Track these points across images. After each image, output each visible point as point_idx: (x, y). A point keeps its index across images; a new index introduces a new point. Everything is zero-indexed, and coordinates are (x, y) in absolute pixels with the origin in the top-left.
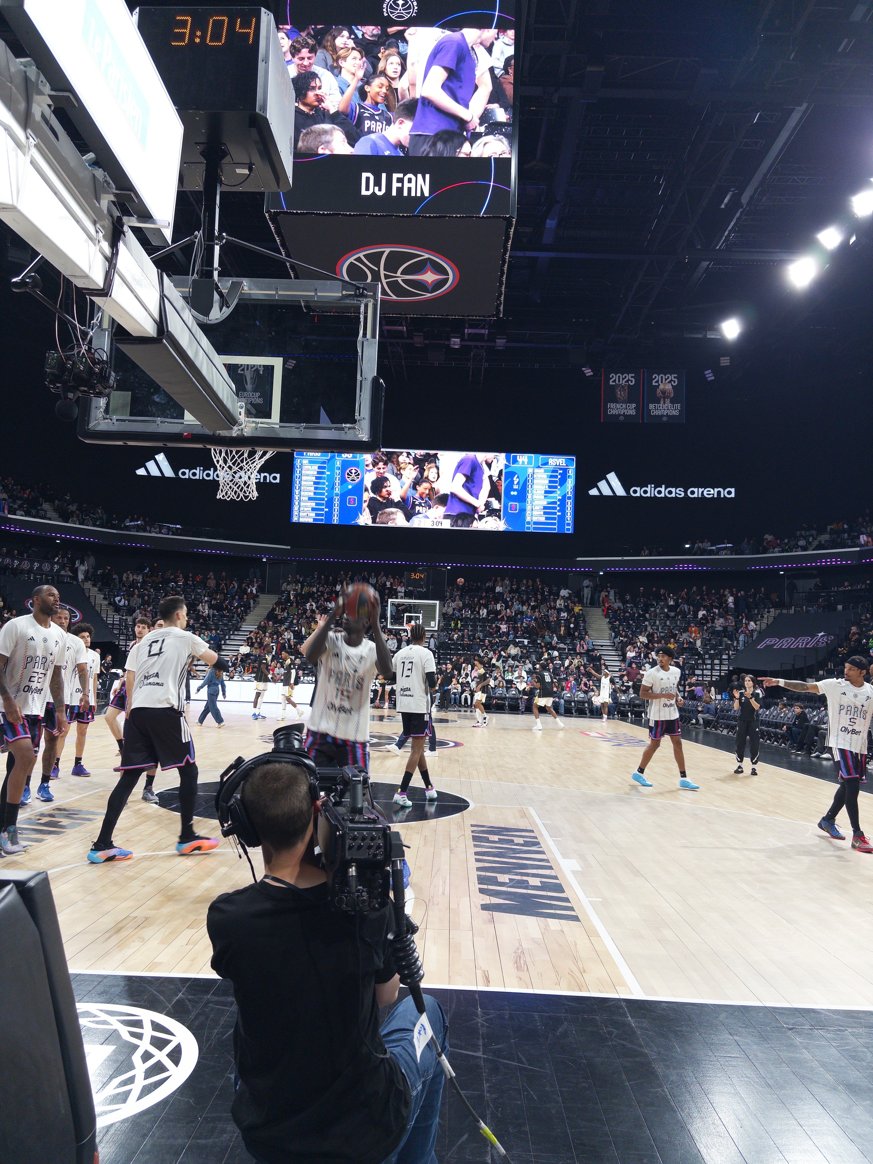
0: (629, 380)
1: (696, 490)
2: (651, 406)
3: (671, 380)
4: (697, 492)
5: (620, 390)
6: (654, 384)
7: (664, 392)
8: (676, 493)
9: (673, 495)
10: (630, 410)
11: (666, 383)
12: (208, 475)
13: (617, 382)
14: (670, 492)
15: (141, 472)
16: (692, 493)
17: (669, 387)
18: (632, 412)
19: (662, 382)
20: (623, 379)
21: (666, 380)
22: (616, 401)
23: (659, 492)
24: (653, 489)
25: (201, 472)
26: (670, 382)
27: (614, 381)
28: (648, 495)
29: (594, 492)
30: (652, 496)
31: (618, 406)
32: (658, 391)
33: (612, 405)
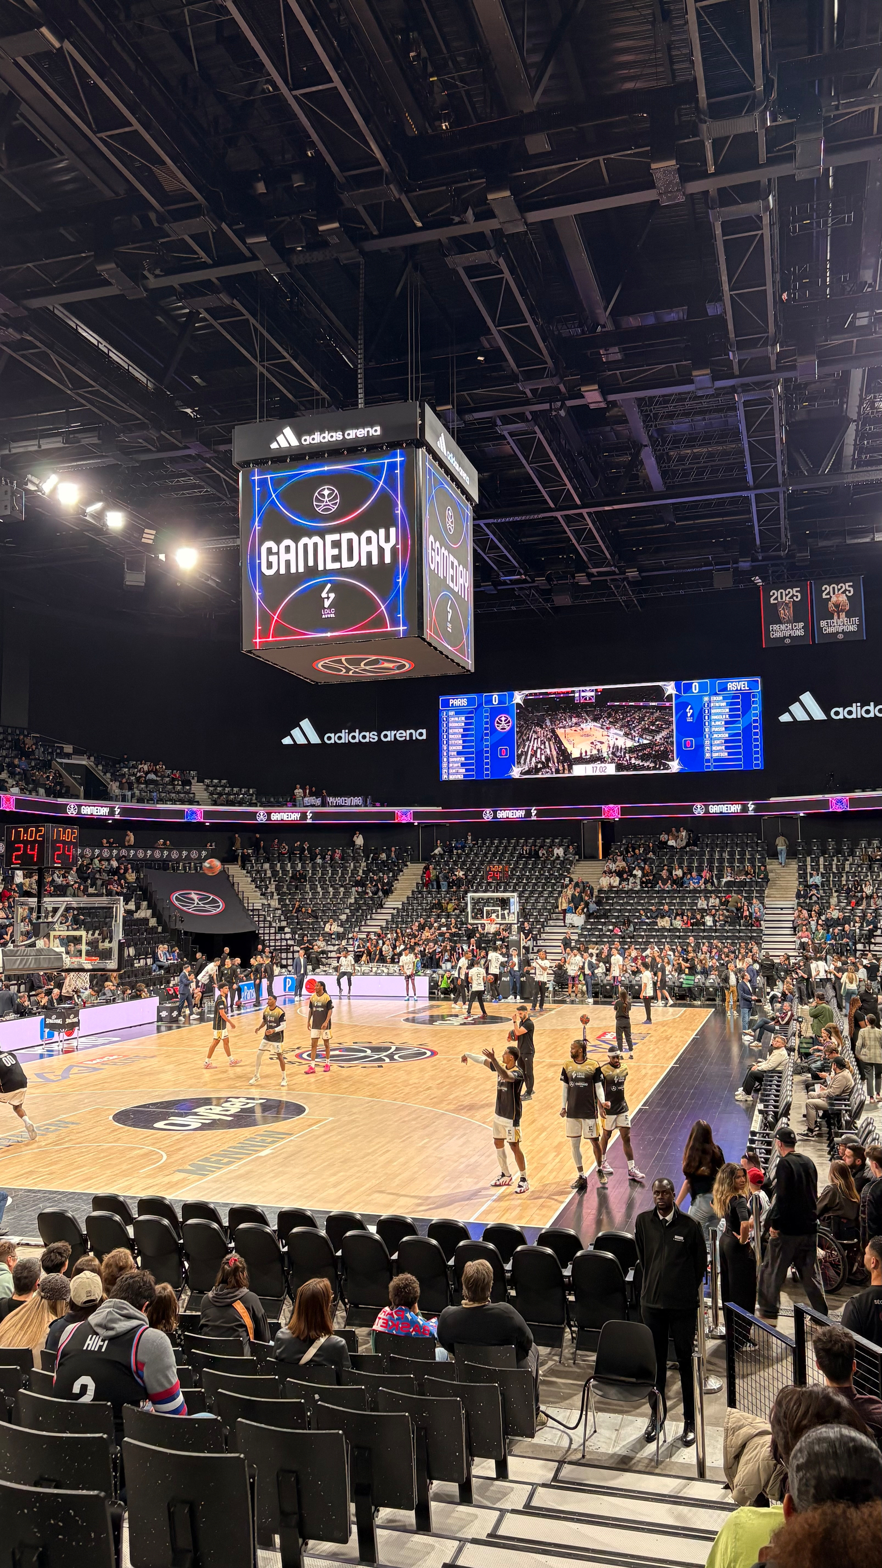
0: (793, 595)
2: (823, 623)
3: (846, 590)
5: (783, 609)
6: (824, 597)
7: (837, 606)
10: (798, 630)
11: (839, 594)
12: (354, 738)
13: (779, 600)
14: (880, 711)
15: (287, 741)
17: (843, 598)
18: (801, 632)
19: (834, 594)
20: (786, 595)
21: (839, 590)
22: (779, 621)
23: (868, 712)
24: (859, 709)
27: (776, 599)
28: (854, 716)
29: (785, 718)
30: (859, 716)
31: (783, 627)
32: (830, 604)
33: (775, 627)
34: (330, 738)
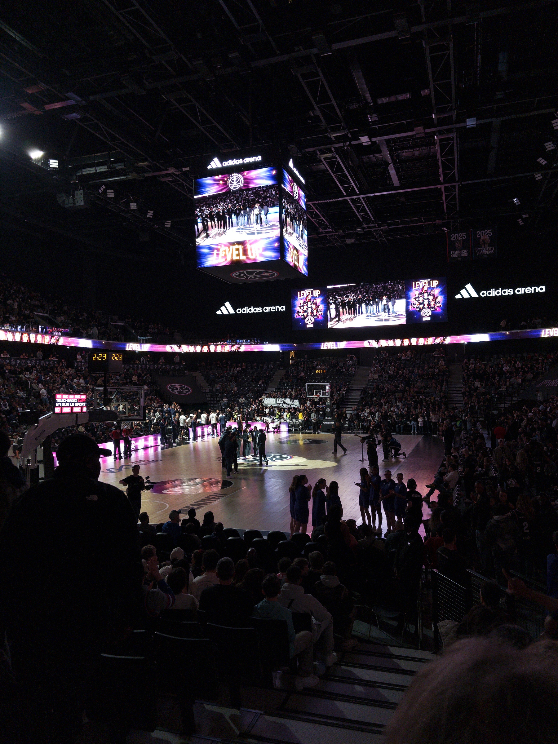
0: (463, 236)
1: (520, 289)
2: (477, 250)
3: (488, 233)
4: (521, 291)
5: (458, 243)
6: (478, 237)
7: (483, 241)
8: (508, 292)
9: (507, 294)
10: (465, 253)
11: (484, 235)
12: (250, 310)
13: (456, 239)
14: (505, 292)
15: (219, 312)
16: (518, 291)
17: (487, 237)
18: (466, 255)
19: (482, 235)
20: (459, 236)
21: (485, 233)
22: (455, 249)
23: (498, 293)
24: (494, 291)
25: (247, 309)
26: (487, 234)
27: (454, 238)
28: (491, 295)
29: (458, 297)
30: (494, 295)
31: (457, 252)
32: (481, 240)
33: (454, 252)
34: (239, 311)
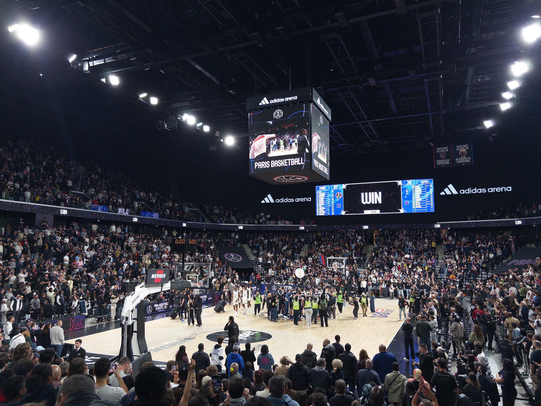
1: (492, 189)
2: (457, 159)
5: (442, 154)
6: (457, 150)
8: (482, 191)
9: (481, 192)
11: (463, 149)
12: (286, 201)
13: (440, 151)
14: (479, 191)
15: (263, 202)
16: (490, 190)
17: (464, 150)
18: (448, 163)
19: (461, 149)
21: (463, 147)
23: (474, 191)
24: (471, 190)
25: (283, 199)
26: (465, 148)
28: (469, 193)
29: (442, 193)
30: (471, 193)
31: (441, 161)
32: (460, 153)
34: (277, 201)
